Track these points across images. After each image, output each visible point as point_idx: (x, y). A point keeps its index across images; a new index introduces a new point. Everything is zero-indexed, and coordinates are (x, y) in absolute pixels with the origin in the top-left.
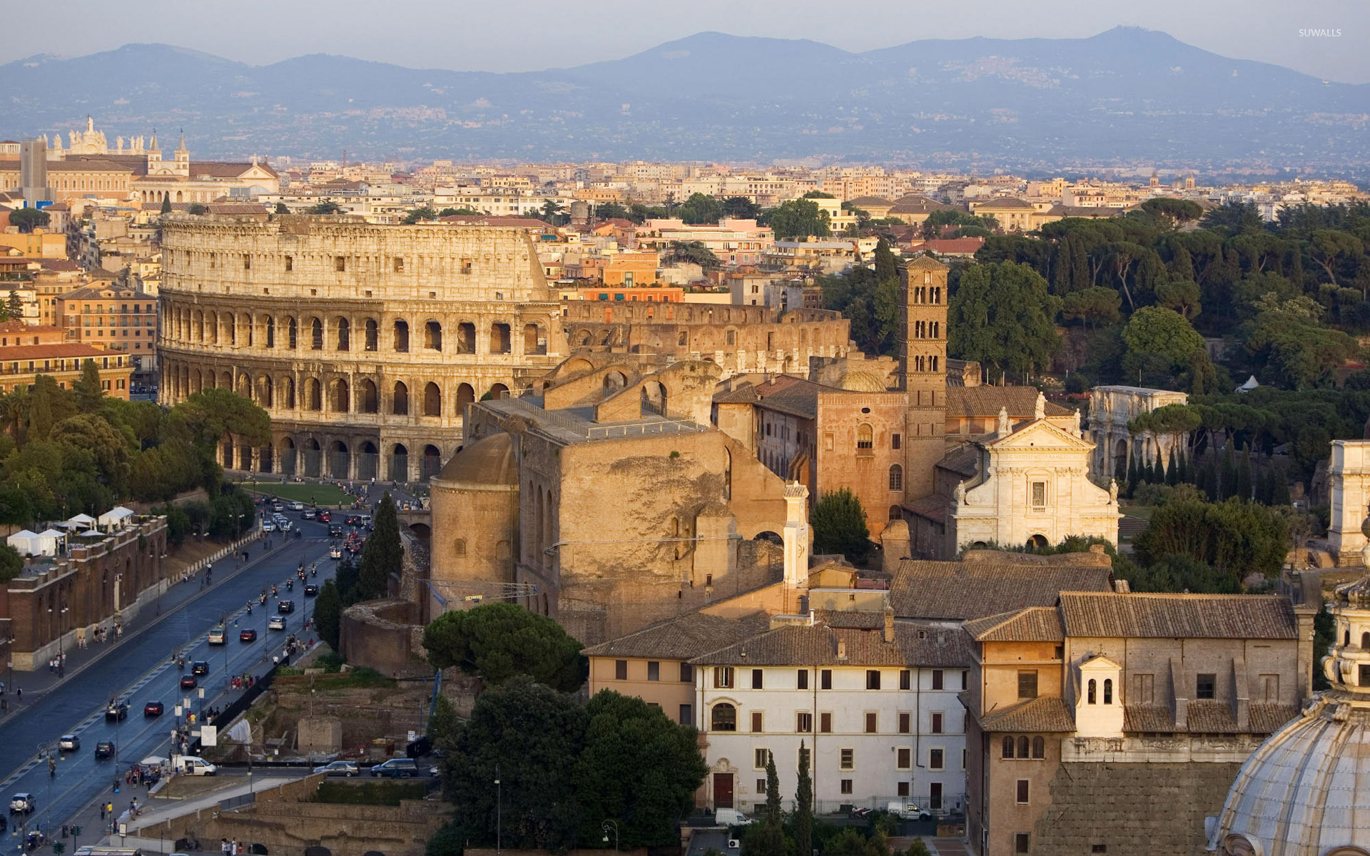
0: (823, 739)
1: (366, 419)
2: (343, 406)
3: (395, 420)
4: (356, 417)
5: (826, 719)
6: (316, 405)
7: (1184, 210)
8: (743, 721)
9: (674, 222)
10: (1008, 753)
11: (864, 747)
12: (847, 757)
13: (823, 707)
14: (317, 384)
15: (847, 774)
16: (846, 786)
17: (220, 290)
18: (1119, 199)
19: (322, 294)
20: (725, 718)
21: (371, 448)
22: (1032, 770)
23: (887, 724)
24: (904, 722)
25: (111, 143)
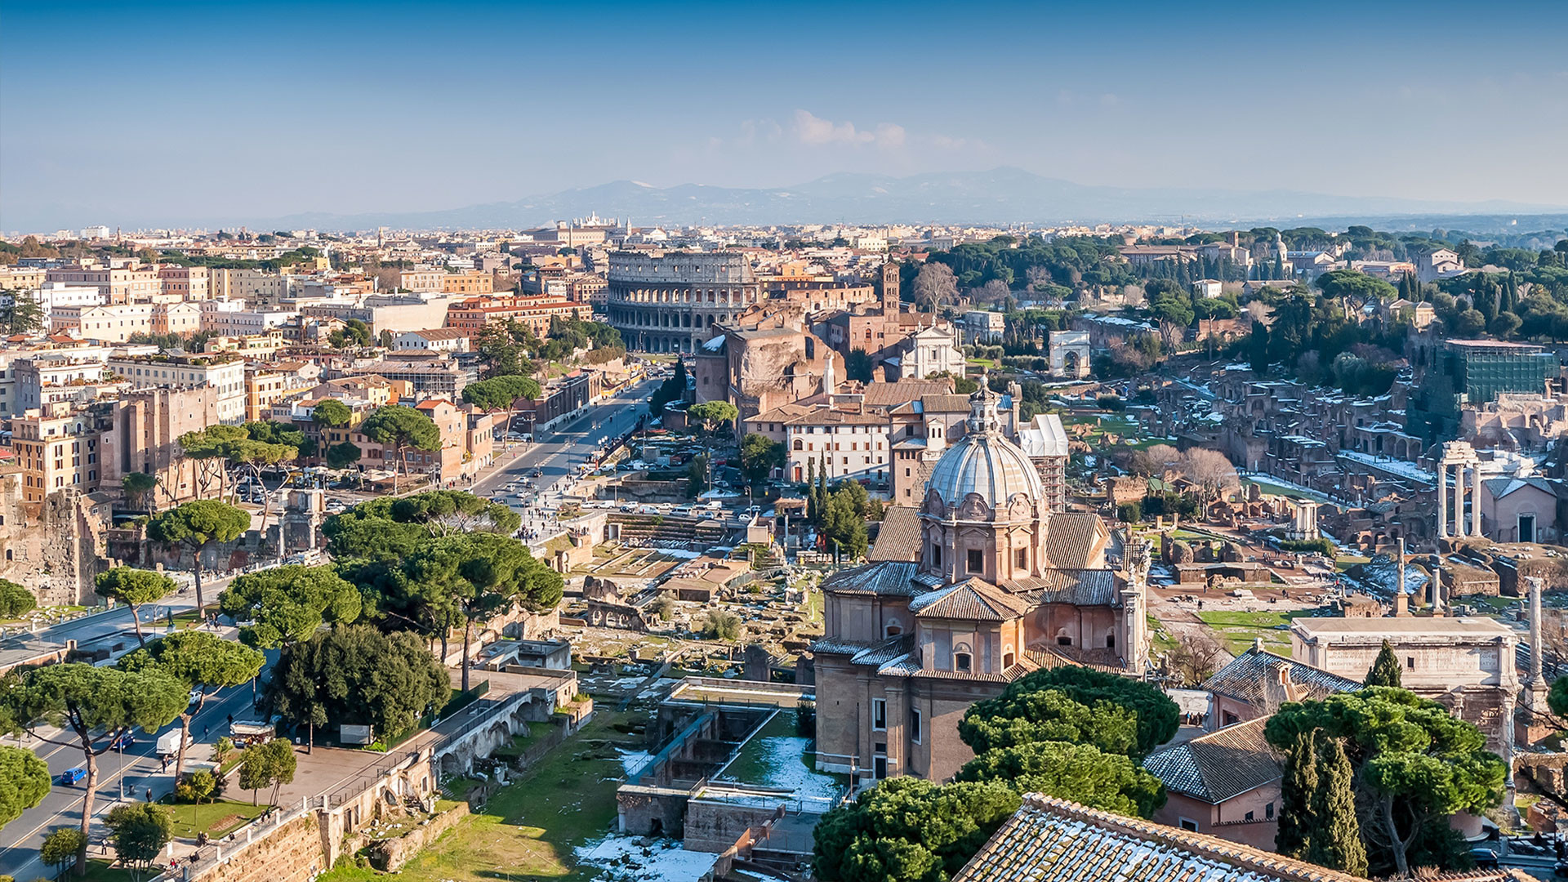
0: (836, 453)
1: (686, 329)
2: (676, 324)
3: (697, 329)
4: (681, 329)
5: (837, 445)
6: (667, 325)
7: (1009, 240)
8: (805, 447)
9: (814, 249)
10: (902, 458)
11: (851, 456)
12: (846, 460)
13: (835, 441)
14: (666, 316)
15: (846, 467)
16: (846, 471)
17: (628, 279)
18: (983, 236)
19: (668, 280)
20: (799, 445)
21: (688, 341)
22: (912, 464)
23: (861, 447)
24: (867, 446)
25: (602, 222)
